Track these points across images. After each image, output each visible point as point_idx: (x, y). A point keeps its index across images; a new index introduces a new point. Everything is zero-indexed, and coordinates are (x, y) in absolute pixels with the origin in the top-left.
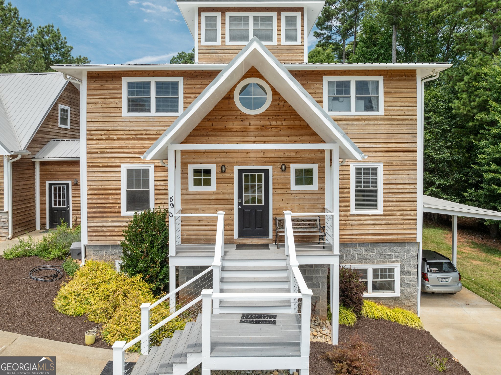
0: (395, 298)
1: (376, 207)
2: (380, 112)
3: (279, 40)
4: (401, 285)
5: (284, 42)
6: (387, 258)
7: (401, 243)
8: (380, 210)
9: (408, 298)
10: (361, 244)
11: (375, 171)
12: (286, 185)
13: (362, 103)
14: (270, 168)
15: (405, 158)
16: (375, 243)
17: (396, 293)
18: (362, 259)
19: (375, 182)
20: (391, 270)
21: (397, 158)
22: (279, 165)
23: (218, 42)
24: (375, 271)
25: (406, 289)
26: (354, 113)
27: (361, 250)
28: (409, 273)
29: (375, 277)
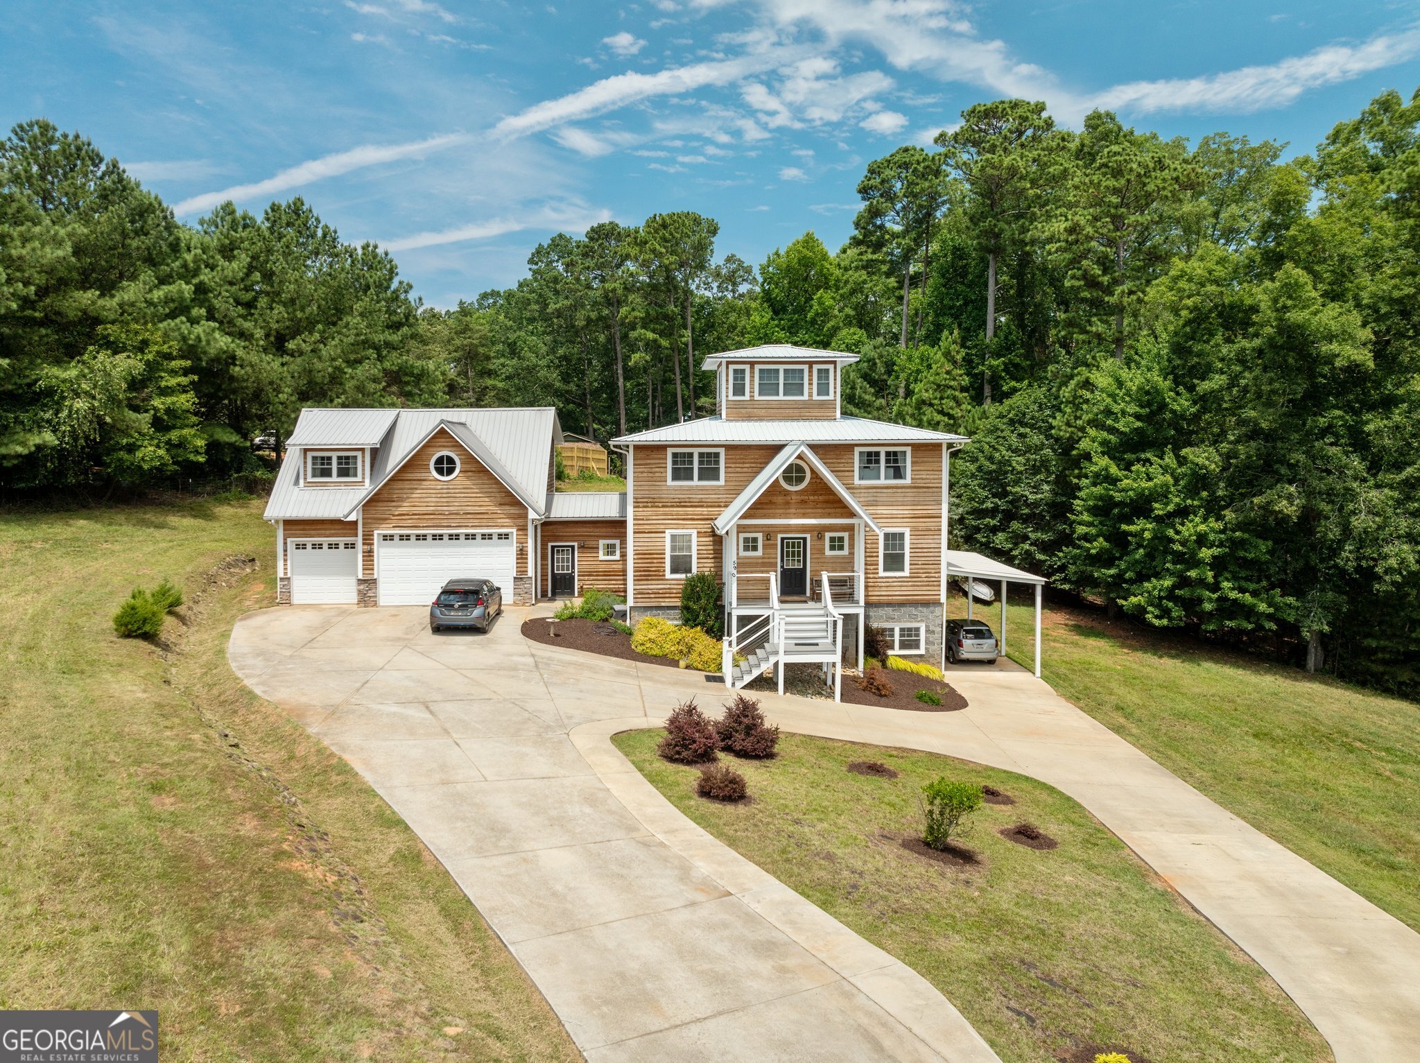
0: (921, 656)
1: (902, 570)
2: (908, 481)
3: (810, 395)
4: (927, 643)
5: (815, 397)
6: (913, 618)
7: (926, 604)
8: (906, 573)
9: (933, 656)
10: (889, 604)
11: (902, 535)
12: (822, 551)
13: (891, 471)
14: (808, 536)
15: (930, 523)
16: (902, 604)
17: (922, 651)
18: (892, 619)
19: (902, 547)
20: (917, 629)
21: (922, 524)
22: (816, 534)
23: (747, 397)
24: (902, 630)
25: (931, 648)
26: (882, 481)
27: (889, 610)
28: (933, 632)
29: (901, 635)
